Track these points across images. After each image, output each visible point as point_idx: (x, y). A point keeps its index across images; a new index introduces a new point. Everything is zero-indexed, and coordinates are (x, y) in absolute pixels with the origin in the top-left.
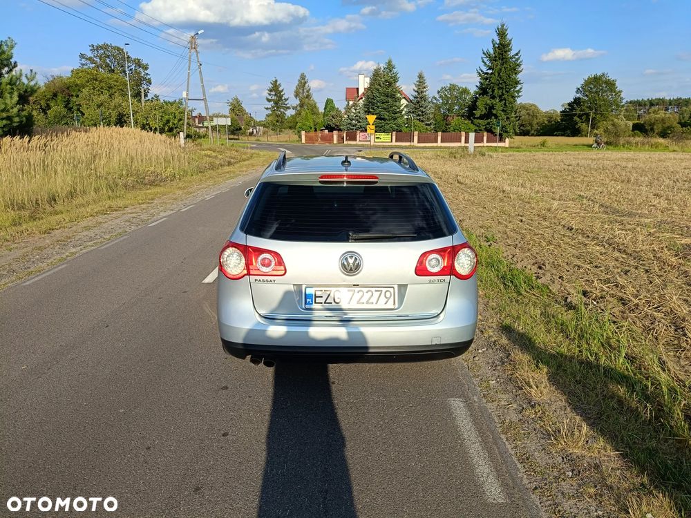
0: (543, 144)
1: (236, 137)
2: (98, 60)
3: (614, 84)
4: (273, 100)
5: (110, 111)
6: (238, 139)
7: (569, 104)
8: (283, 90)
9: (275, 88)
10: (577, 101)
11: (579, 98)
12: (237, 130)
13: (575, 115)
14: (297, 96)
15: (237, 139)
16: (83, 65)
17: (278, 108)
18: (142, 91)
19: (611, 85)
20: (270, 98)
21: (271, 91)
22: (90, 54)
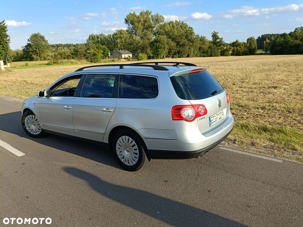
0: (27, 65)
3: (44, 38)
7: (26, 47)
10: (29, 45)
11: (30, 44)
13: (30, 51)
19: (42, 38)
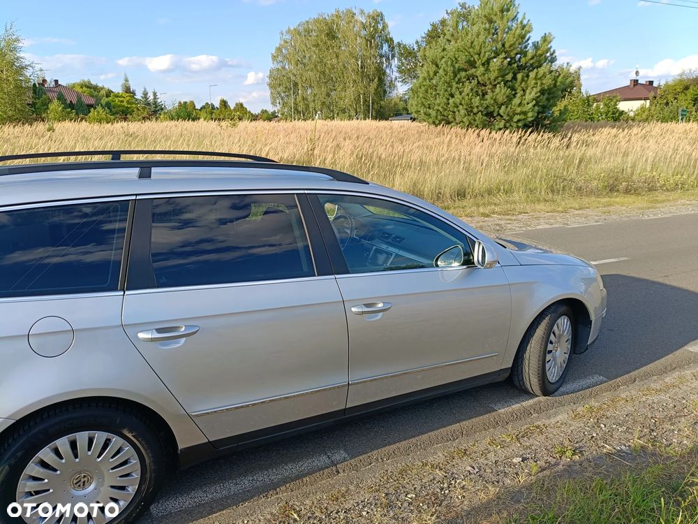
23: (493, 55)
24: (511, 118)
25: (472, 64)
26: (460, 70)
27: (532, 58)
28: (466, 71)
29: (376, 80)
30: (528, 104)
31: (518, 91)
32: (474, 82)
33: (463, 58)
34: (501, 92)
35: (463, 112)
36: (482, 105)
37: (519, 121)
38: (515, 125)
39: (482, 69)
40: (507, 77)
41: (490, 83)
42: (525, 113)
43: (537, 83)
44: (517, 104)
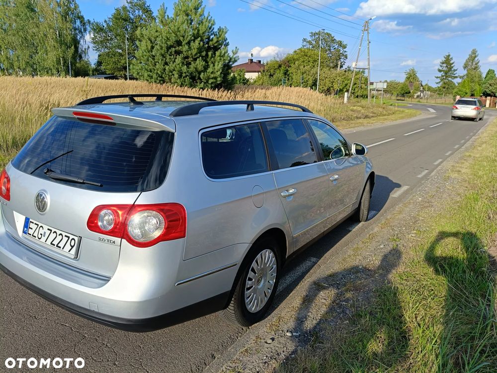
1: (403, 99)
2: (314, 43)
4: (444, 71)
5: (309, 77)
6: (404, 100)
8: (453, 63)
9: (448, 61)
12: (406, 93)
14: (465, 67)
15: (402, 100)
16: (304, 46)
17: (447, 77)
18: (339, 63)
20: (441, 68)
21: (443, 63)
22: (309, 39)
23: (193, 38)
24: (207, 82)
25: (179, 43)
26: (171, 46)
27: (216, 43)
28: (175, 48)
29: (73, 47)
30: (217, 72)
31: (209, 63)
32: (182, 56)
33: (173, 38)
34: (200, 63)
35: (176, 76)
36: (188, 72)
37: (212, 83)
38: (210, 86)
39: (187, 47)
40: (202, 53)
41: (192, 57)
42: (215, 78)
43: (221, 59)
44: (211, 72)
